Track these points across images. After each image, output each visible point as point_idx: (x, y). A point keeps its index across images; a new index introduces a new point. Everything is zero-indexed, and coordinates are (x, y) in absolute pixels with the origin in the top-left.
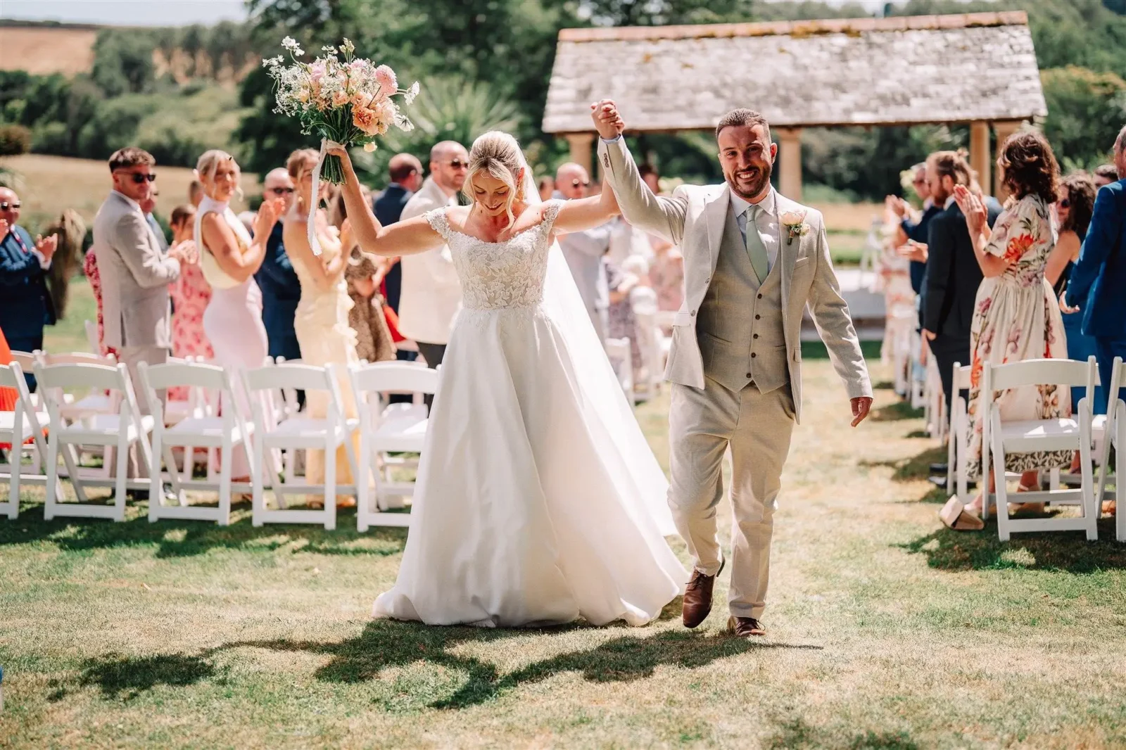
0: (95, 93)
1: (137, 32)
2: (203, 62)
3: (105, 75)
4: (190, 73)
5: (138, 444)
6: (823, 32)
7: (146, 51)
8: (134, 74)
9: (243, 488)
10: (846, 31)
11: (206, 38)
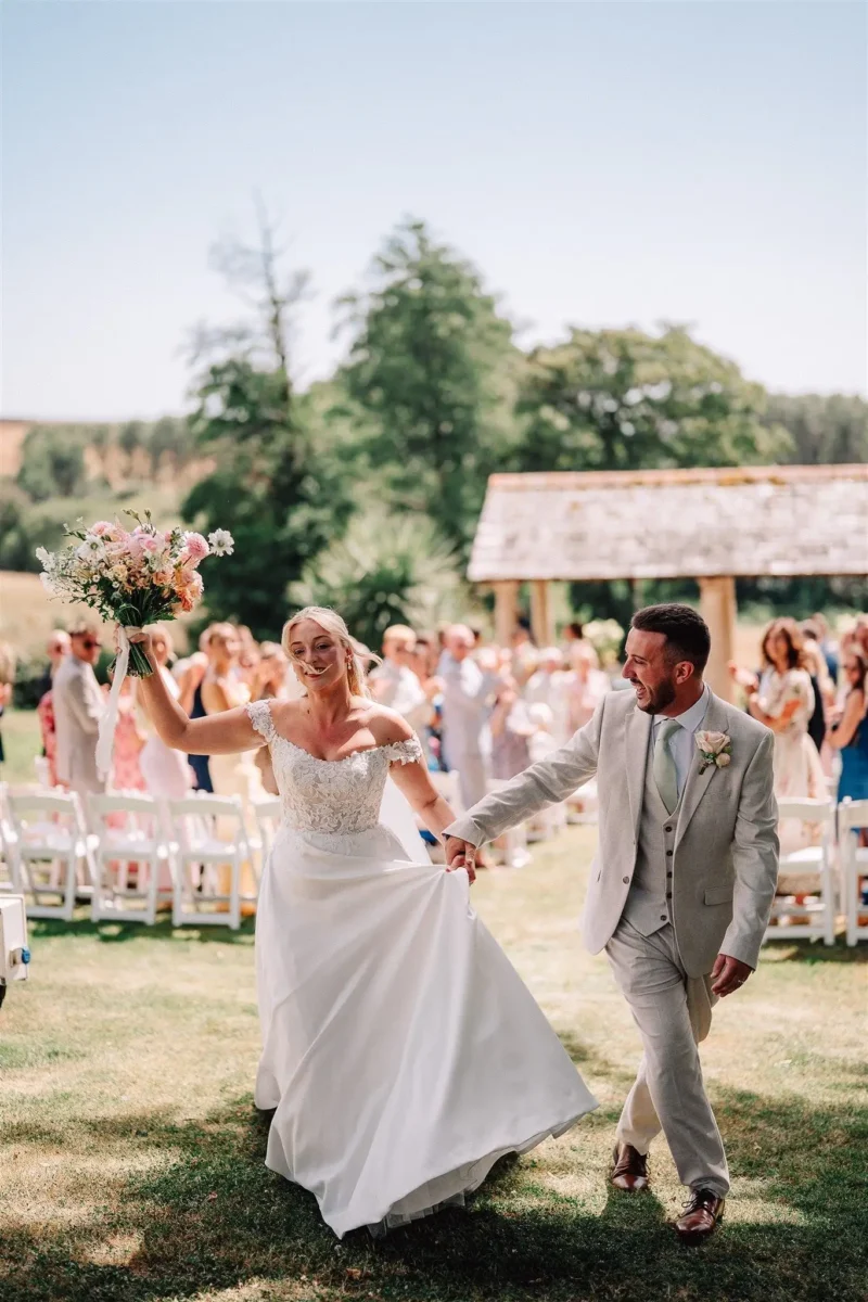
0: (20, 498)
1: (71, 428)
2: (141, 461)
3: (31, 477)
4: (126, 474)
5: (85, 860)
6: (749, 481)
7: (77, 450)
8: (64, 474)
9: (166, 896)
10: (774, 481)
11: (146, 434)
